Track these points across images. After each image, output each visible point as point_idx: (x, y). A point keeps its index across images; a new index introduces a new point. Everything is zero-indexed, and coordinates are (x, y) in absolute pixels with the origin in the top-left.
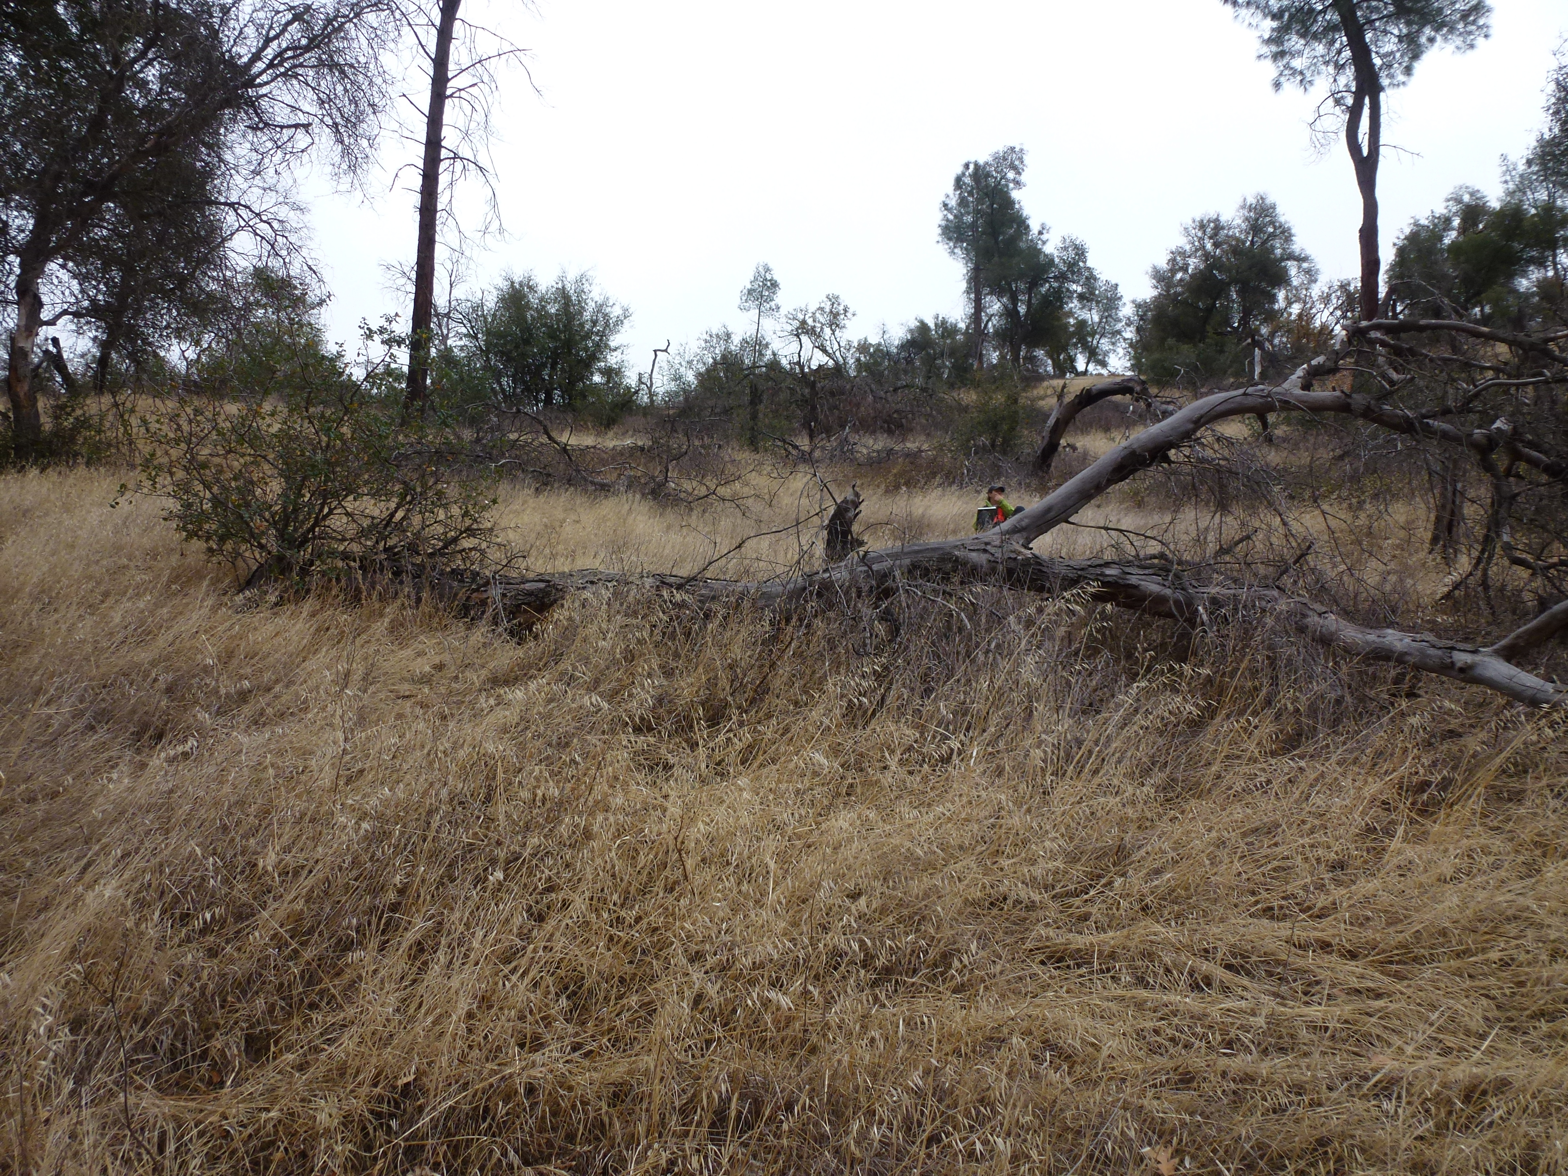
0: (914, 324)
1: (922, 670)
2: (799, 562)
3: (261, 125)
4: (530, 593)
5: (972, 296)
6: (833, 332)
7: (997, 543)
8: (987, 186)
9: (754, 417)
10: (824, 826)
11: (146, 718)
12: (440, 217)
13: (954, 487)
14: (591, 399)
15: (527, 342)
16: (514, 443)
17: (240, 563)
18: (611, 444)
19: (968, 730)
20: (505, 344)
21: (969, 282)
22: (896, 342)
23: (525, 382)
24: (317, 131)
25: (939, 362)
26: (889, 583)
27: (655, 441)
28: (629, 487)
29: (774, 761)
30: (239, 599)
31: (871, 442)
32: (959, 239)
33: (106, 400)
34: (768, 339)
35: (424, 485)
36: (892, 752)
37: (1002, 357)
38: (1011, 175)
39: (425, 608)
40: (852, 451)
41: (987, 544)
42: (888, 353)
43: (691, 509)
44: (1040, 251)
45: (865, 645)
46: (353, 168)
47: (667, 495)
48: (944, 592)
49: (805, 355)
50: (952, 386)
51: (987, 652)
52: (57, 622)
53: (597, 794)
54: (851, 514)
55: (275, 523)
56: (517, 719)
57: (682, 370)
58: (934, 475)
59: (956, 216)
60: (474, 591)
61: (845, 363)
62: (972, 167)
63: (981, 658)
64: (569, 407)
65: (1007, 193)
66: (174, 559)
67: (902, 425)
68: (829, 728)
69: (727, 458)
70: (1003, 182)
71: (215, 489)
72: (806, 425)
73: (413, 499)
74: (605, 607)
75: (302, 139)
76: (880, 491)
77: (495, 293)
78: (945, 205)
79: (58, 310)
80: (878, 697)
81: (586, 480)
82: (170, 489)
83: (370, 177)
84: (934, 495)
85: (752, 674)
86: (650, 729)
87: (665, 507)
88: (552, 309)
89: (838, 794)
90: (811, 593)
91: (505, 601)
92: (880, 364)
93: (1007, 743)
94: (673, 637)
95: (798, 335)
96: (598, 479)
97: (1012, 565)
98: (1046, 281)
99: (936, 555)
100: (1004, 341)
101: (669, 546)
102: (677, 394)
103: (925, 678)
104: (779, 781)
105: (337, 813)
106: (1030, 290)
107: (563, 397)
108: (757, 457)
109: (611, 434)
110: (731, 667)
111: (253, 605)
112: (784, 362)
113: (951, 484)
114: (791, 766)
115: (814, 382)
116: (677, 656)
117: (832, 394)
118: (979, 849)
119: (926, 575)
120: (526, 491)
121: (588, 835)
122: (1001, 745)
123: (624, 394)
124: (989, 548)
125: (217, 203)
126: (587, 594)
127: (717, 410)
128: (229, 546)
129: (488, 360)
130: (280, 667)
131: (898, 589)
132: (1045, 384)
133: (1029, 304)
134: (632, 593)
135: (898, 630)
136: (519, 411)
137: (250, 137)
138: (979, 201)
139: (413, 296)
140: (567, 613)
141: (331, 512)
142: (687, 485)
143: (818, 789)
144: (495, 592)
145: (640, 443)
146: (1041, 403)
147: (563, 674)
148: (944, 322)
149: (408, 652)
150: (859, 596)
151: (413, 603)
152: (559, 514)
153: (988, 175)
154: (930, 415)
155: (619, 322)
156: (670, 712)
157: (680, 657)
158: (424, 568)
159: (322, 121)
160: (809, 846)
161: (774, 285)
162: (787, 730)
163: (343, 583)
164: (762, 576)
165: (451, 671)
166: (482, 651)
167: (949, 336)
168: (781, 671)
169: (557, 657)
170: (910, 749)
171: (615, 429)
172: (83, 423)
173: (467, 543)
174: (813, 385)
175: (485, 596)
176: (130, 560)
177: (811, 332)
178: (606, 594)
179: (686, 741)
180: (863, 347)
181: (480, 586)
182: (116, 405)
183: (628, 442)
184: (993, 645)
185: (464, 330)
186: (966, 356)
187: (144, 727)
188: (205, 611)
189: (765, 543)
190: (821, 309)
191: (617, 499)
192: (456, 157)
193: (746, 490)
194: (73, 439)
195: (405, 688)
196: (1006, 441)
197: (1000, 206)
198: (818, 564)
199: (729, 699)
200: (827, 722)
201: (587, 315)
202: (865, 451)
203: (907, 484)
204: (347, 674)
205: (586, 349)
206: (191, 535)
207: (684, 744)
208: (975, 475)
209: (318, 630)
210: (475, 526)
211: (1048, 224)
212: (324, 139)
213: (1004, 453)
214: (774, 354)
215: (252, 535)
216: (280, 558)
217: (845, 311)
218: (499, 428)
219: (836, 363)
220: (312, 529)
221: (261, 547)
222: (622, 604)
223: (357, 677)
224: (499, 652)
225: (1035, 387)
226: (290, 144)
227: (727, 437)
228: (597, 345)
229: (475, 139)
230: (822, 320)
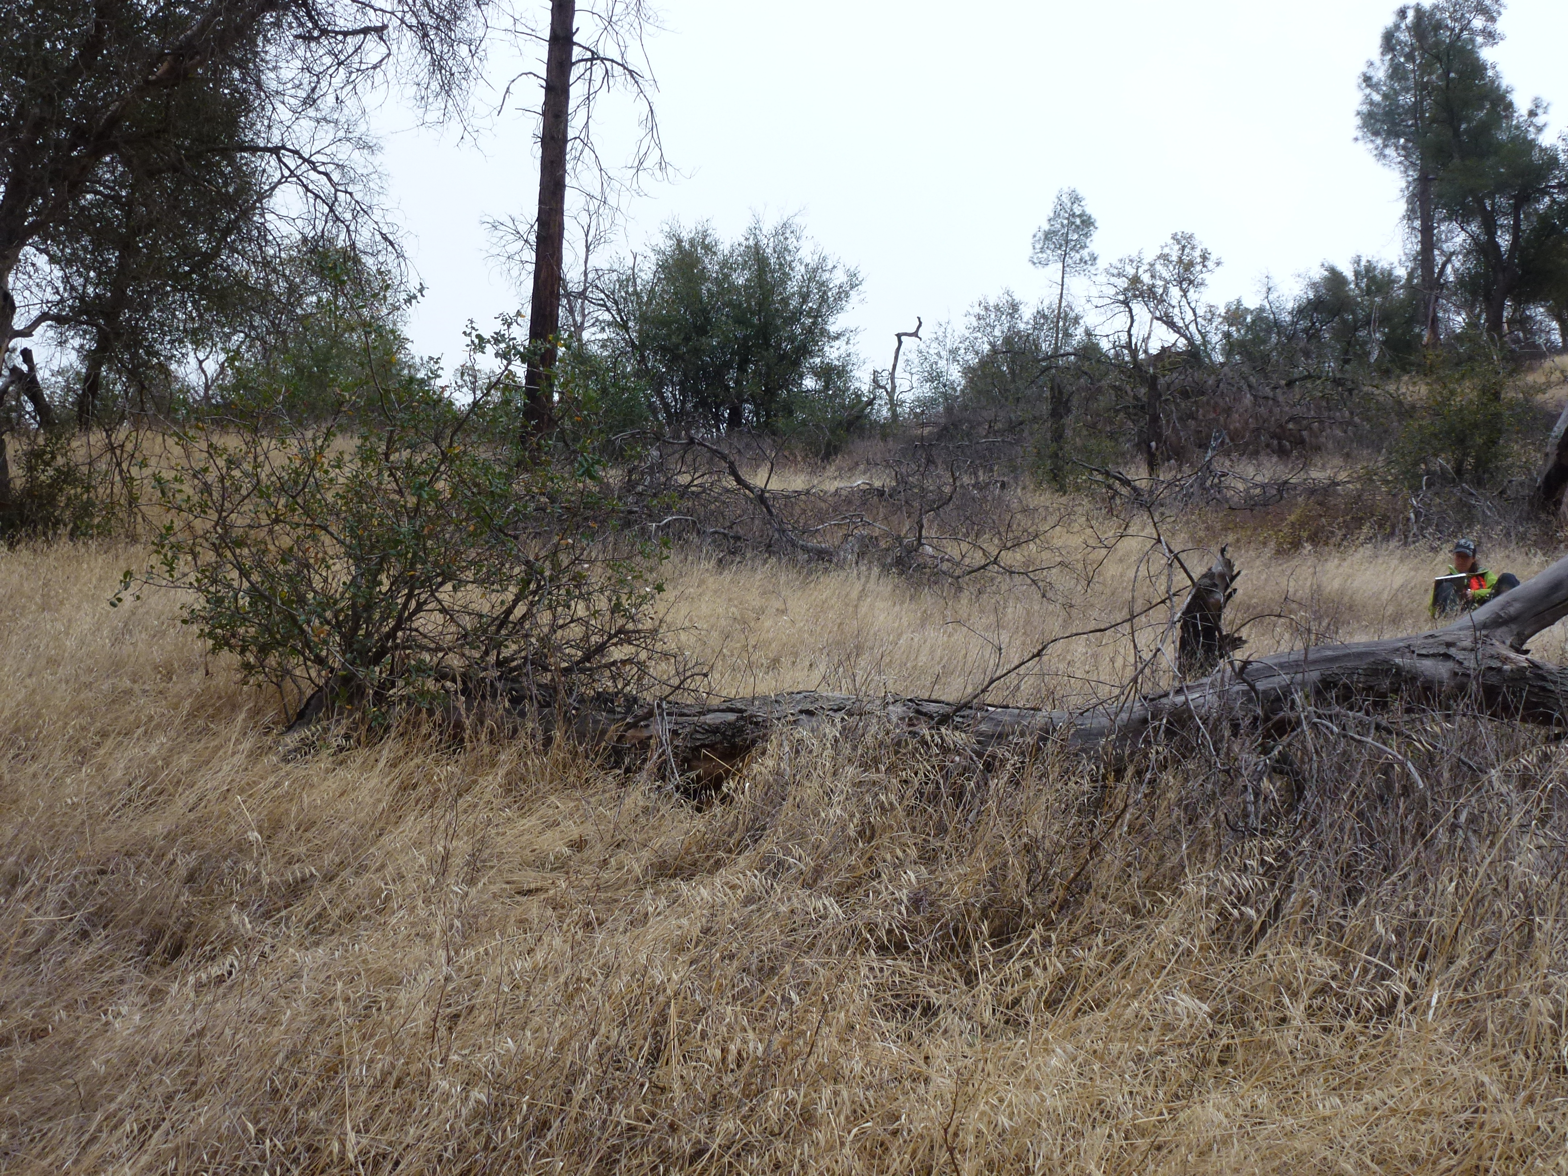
0: (1318, 274)
1: (1343, 857)
2: (1135, 680)
3: (316, 33)
4: (714, 730)
5: (1417, 223)
6: (1185, 293)
7: (1467, 643)
8: (1438, 43)
9: (1058, 436)
10: (1182, 1116)
11: (160, 921)
12: (572, 148)
13: (1393, 543)
14: (801, 416)
15: (702, 331)
16: (684, 491)
17: (288, 684)
18: (831, 486)
19: (1423, 958)
20: (669, 336)
21: (1410, 201)
22: (1290, 305)
23: (697, 392)
24: (394, 35)
25: (1362, 333)
26: (1285, 713)
27: (901, 480)
28: (861, 555)
29: (1099, 1005)
30: (292, 740)
31: (1251, 471)
32: (1392, 133)
33: (97, 437)
34: (1078, 310)
35: (556, 565)
36: (1295, 995)
37: (1472, 324)
38: (1478, 23)
39: (558, 753)
40: (1218, 488)
41: (1449, 645)
42: (1276, 323)
43: (960, 589)
44: (1532, 144)
45: (1246, 815)
46: (446, 89)
47: (921, 567)
48: (1378, 727)
49: (1138, 333)
50: (1386, 373)
51: (1453, 829)
52: (35, 775)
53: (821, 1055)
54: (1220, 597)
55: (339, 625)
56: (696, 932)
57: (942, 364)
58: (1359, 522)
59: (1385, 96)
60: (629, 726)
61: (1205, 342)
62: (1411, 14)
63: (1443, 838)
64: (767, 428)
65: (1472, 52)
66: (197, 679)
67: (1302, 442)
68: (1189, 952)
69: (1015, 505)
70: (1465, 35)
71: (255, 577)
72: (1143, 445)
73: (539, 587)
74: (829, 752)
75: (373, 50)
76: (1268, 552)
77: (653, 258)
78: (1367, 79)
79: (35, 313)
80: (1270, 903)
81: (794, 545)
82: (192, 578)
83: (472, 101)
84: (1358, 556)
85: (1063, 861)
86: (901, 947)
87: (919, 584)
88: (740, 279)
89: (1206, 1063)
90: (1156, 730)
91: (678, 742)
92: (1264, 342)
93: (1489, 986)
94: (935, 798)
95: (1126, 303)
96: (813, 543)
97: (1493, 680)
98: (1544, 192)
99: (1363, 664)
100: (1474, 293)
101: (926, 650)
102: (933, 401)
103: (1347, 871)
104: (1108, 1040)
105: (436, 1076)
106: (1516, 209)
107: (757, 414)
108: (1064, 500)
109: (831, 470)
110: (1027, 848)
111: (307, 748)
112: (1105, 345)
113: (1387, 538)
114: (1129, 1013)
115: (1154, 378)
116: (941, 830)
117: (1185, 394)
118: (1444, 1163)
119: (1347, 698)
120: (704, 565)
121: (808, 1118)
122: (1480, 988)
123: (852, 407)
124: (1452, 651)
125: (254, 149)
126: (802, 732)
127: (999, 426)
128: (272, 660)
129: (643, 360)
130: (346, 843)
131: (1299, 723)
132: (1548, 364)
133: (1516, 230)
134: (873, 729)
135: (1300, 789)
136: (692, 441)
137: (300, 52)
138: (1425, 68)
139: (531, 268)
140: (770, 763)
141: (419, 608)
142: (953, 550)
143: (1173, 1054)
144: (661, 728)
145: (877, 484)
146: (1540, 398)
147: (767, 859)
148: (1370, 269)
149: (530, 822)
150: (1235, 734)
151: (539, 747)
152: (754, 600)
153: (1439, 26)
154: (1350, 423)
155: (843, 294)
156: (932, 921)
157: (946, 831)
158: (555, 689)
159: (402, 21)
160: (1159, 1148)
161: (1087, 223)
162: (1119, 955)
163: (438, 716)
164: (1075, 701)
165: (596, 852)
166: (642, 820)
167: (1379, 291)
168: (1108, 857)
169: (756, 832)
170: (1324, 989)
171: (839, 460)
172: (67, 476)
173: (618, 653)
174: (1152, 381)
175: (645, 733)
176: (134, 681)
177: (1149, 295)
178: (832, 732)
179: (958, 968)
180: (1235, 315)
181: (638, 719)
182: (111, 448)
183: (859, 482)
184: (1463, 818)
185: (607, 316)
186: (1410, 322)
187: (157, 934)
188: (239, 759)
189: (1079, 647)
190: (1164, 257)
191: (843, 575)
192: (595, 57)
193: (1046, 555)
194: (52, 500)
195: (530, 878)
196: (1481, 464)
197: (1461, 74)
198: (1165, 683)
199: (1026, 901)
200: (1185, 942)
201: (792, 286)
202: (1241, 486)
203: (1313, 539)
204: (446, 858)
205: (792, 339)
206: (221, 644)
207: (955, 973)
208: (1428, 521)
209: (403, 788)
210: (630, 626)
211: (1546, 98)
212: (404, 47)
213: (1479, 483)
214: (1088, 333)
215: (307, 644)
216: (347, 680)
217: (1204, 258)
218: (660, 467)
219: (1190, 340)
220: (392, 634)
221: (320, 661)
222: (855, 748)
223: (457, 861)
224: (668, 822)
225: (1531, 369)
226: (356, 59)
227: (1014, 469)
228: (810, 331)
229: (623, 29)
230: (1166, 275)
